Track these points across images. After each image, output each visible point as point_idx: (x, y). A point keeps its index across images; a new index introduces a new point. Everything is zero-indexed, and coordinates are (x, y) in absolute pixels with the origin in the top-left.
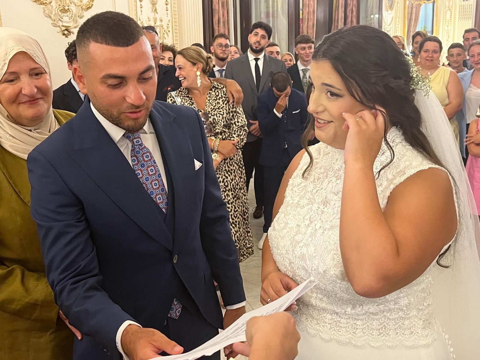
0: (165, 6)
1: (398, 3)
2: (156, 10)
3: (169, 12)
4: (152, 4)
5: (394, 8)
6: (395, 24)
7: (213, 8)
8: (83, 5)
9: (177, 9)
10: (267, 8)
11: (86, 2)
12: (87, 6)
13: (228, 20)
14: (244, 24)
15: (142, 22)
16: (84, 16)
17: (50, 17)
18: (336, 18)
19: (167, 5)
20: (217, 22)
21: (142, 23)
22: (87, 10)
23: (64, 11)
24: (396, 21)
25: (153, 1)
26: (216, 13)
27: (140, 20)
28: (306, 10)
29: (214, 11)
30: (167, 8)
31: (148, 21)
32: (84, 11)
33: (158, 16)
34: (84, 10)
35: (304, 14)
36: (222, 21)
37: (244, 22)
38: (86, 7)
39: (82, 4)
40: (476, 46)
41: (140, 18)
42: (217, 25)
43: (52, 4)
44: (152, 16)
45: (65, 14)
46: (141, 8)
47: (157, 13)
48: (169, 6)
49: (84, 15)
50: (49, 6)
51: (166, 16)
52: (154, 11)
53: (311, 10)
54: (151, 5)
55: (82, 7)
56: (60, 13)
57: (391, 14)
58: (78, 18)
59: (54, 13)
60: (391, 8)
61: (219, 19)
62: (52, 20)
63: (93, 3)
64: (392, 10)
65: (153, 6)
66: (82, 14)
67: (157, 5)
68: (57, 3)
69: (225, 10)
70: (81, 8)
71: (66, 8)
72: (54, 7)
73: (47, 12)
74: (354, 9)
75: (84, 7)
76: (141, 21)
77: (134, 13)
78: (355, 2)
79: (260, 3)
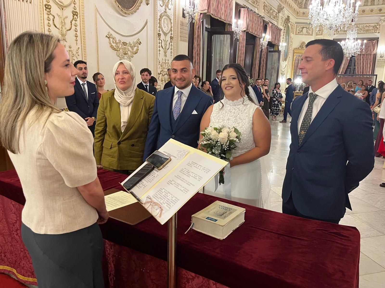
1: (289, 58)
2: (166, 55)
4: (165, 53)
5: (287, 60)
6: (287, 68)
7: (193, 56)
10: (220, 56)
11: (135, 50)
13: (200, 62)
16: (133, 57)
17: (119, 56)
18: (255, 63)
19: (171, 53)
20: (194, 62)
23: (125, 54)
24: (288, 67)
25: (165, 51)
26: (194, 58)
27: (158, 60)
28: (239, 59)
31: (162, 60)
33: (167, 58)
35: (238, 61)
36: (196, 62)
38: (135, 52)
39: (133, 51)
42: (194, 64)
43: (120, 51)
44: (164, 58)
45: (125, 56)
46: (159, 54)
48: (172, 54)
50: (119, 51)
51: (171, 58)
53: (242, 59)
55: (133, 53)
56: (123, 55)
57: (285, 63)
58: (131, 57)
59: (121, 55)
60: (285, 60)
62: (120, 58)
63: (138, 51)
64: (286, 61)
68: (122, 50)
71: (126, 53)
72: (121, 52)
73: (118, 54)
74: (265, 60)
77: (156, 56)
78: (265, 56)
79: (216, 54)
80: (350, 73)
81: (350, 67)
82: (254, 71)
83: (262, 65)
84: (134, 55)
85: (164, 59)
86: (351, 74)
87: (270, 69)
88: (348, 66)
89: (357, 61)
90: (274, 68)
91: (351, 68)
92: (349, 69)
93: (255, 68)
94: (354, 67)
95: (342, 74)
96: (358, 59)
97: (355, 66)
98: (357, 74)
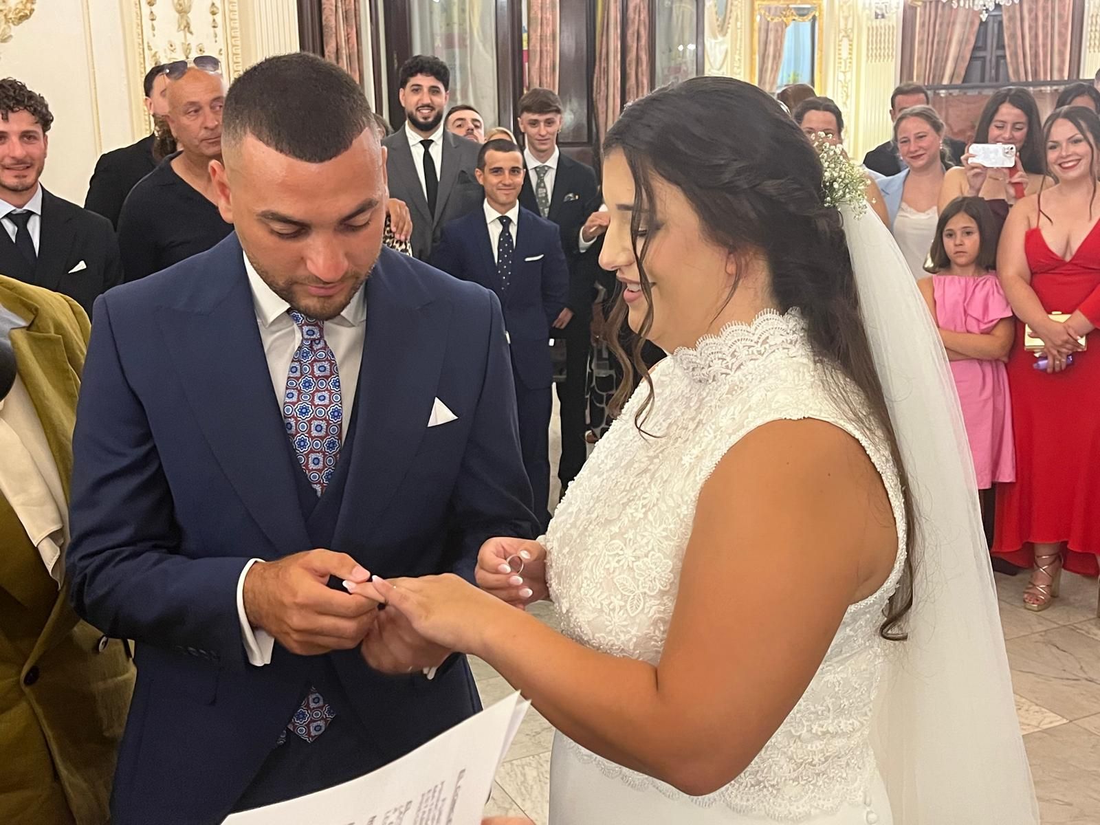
0: (211, 17)
1: (737, 19)
2: (188, 26)
3: (219, 30)
4: (179, 12)
5: (729, 31)
6: (732, 67)
7: (324, 23)
8: (10, 11)
9: (237, 25)
10: (448, 25)
11: (18, 3)
12: (19, 12)
13: (359, 51)
14: (396, 61)
15: (156, 53)
16: (11, 36)
18: (604, 51)
19: (214, 13)
20: (333, 56)
21: (155, 55)
22: (19, 24)
24: (733, 59)
25: (180, 5)
26: (331, 36)
27: (150, 48)
28: (535, 31)
29: (325, 30)
30: (214, 20)
31: (168, 52)
32: (11, 25)
33: (193, 39)
34: (13, 22)
35: (533, 41)
36: (344, 52)
37: (395, 56)
38: (16, 14)
39: (7, 8)
40: (912, 118)
41: (151, 44)
44: (178, 38)
46: (152, 20)
47: (191, 33)
48: (219, 18)
49: (12, 34)
51: (214, 40)
52: (182, 27)
53: (548, 31)
54: (177, 15)
55: (5, 15)
57: (721, 43)
60: (722, 30)
61: (337, 50)
63: (34, 6)
64: (724, 35)
65: (182, 17)
66: (7, 31)
67: (189, 15)
69: (352, 29)
70: (3, 18)
74: (643, 32)
75: (11, 16)
76: (153, 52)
77: (136, 30)
78: (644, 15)
79: (431, 13)
80: (983, 80)
81: (981, 54)
82: (603, 88)
83: (632, 56)
84: (15, 30)
85: (178, 42)
86: (987, 83)
87: (666, 72)
88: (975, 48)
89: (1008, 28)
90: (684, 68)
91: (984, 58)
92: (978, 63)
93: (607, 72)
94: (1000, 53)
95: (954, 83)
96: (1011, 19)
97: (1001, 46)
98: (1013, 79)
